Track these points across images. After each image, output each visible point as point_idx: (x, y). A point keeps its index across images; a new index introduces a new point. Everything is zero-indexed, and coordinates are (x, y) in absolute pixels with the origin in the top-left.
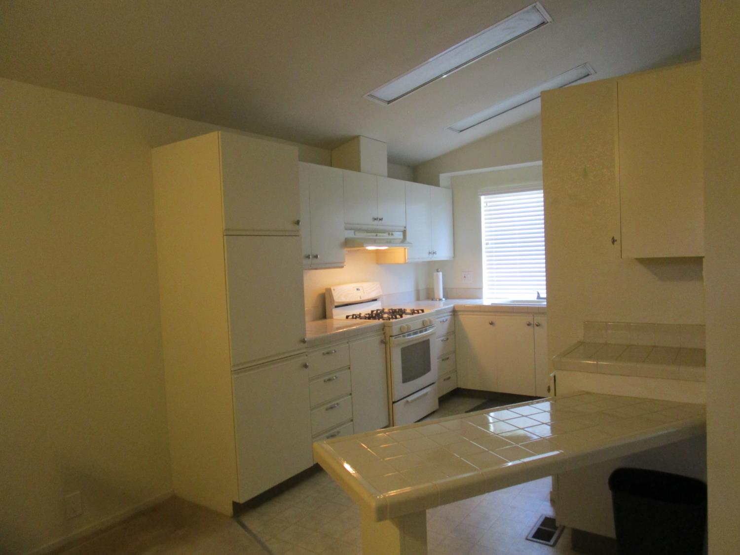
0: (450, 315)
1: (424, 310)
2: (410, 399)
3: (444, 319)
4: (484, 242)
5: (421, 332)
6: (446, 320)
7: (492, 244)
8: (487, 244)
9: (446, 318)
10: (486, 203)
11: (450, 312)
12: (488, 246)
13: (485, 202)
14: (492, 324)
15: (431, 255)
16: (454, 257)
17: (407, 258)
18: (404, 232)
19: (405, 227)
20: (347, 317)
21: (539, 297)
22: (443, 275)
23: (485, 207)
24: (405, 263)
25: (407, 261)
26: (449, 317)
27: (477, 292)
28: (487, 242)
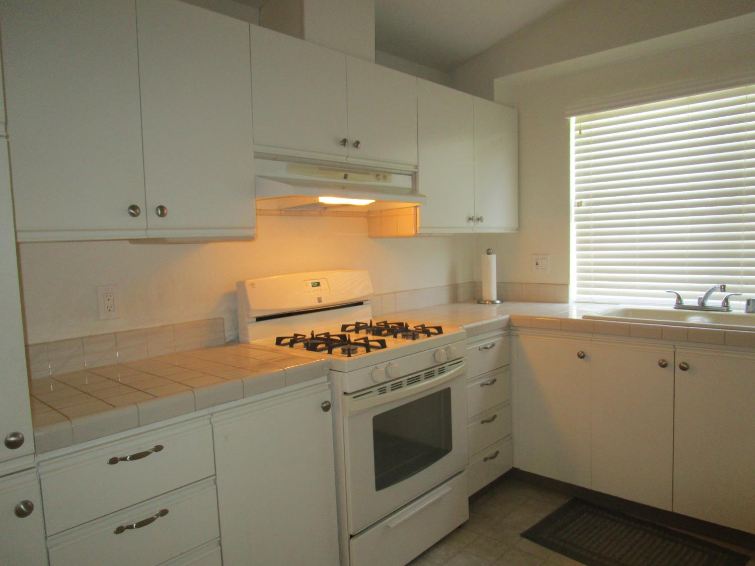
0: (503, 335)
1: (444, 330)
2: (393, 521)
3: (488, 343)
4: (573, 200)
5: (429, 375)
6: (493, 345)
7: (589, 204)
8: (579, 204)
9: (493, 341)
10: (579, 129)
11: (503, 329)
12: (581, 208)
13: (576, 130)
14: (582, 356)
15: (472, 224)
16: (519, 228)
17: (418, 226)
18: (414, 176)
19: (416, 167)
20: (279, 341)
21: (679, 304)
22: (497, 260)
23: (577, 137)
24: (416, 236)
25: (418, 232)
26: (500, 338)
27: (559, 292)
28: (579, 200)
